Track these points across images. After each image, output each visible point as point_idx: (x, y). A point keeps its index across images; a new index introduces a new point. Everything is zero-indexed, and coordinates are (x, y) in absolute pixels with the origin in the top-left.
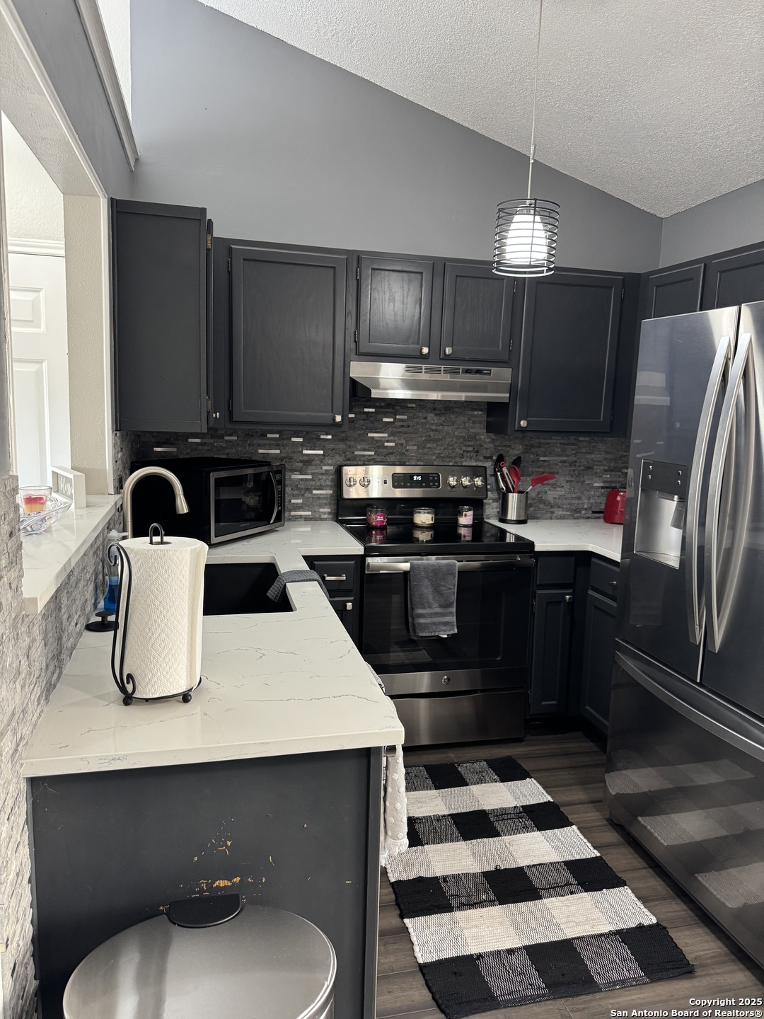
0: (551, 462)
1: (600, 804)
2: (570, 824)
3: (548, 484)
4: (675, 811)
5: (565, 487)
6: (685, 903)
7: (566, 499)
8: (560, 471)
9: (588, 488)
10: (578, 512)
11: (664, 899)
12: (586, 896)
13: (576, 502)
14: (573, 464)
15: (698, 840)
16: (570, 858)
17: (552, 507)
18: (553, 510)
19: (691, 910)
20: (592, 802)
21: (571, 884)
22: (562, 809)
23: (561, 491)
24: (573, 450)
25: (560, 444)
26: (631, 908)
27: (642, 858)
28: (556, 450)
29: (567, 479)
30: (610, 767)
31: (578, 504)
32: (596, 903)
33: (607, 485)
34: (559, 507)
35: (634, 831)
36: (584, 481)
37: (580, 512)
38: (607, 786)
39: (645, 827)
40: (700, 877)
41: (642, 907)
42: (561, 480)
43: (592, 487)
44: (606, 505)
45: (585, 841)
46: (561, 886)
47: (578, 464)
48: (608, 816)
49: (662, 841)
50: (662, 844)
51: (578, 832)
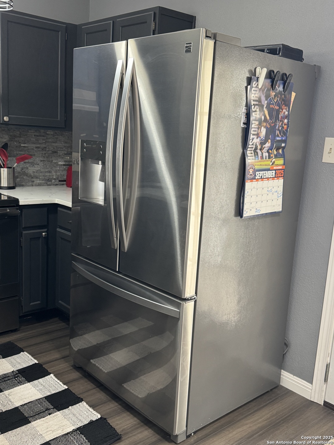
0: (29, 148)
1: (68, 358)
2: (49, 374)
3: (28, 163)
4: (111, 352)
5: (40, 164)
6: (117, 402)
7: (41, 172)
8: (36, 154)
9: (55, 165)
10: (49, 181)
11: (105, 403)
12: (59, 414)
13: (48, 174)
14: (44, 149)
15: (124, 365)
16: (49, 394)
17: (32, 178)
18: (33, 180)
19: (120, 405)
20: (63, 358)
21: (49, 409)
22: (44, 366)
23: (38, 167)
24: (43, 140)
25: (35, 135)
26: (86, 413)
27: (92, 383)
28: (32, 139)
29: (41, 159)
30: (73, 334)
31: (50, 176)
32: (65, 416)
33: (67, 163)
34: (37, 178)
35: (89, 369)
36: (52, 161)
37: (51, 181)
38: (71, 346)
39: (95, 365)
40: (125, 385)
41: (92, 410)
42: (37, 160)
43: (58, 165)
44: (67, 176)
45: (59, 381)
46: (43, 412)
47: (47, 149)
48: (73, 364)
49: (104, 370)
50: (104, 372)
51: (54, 377)
